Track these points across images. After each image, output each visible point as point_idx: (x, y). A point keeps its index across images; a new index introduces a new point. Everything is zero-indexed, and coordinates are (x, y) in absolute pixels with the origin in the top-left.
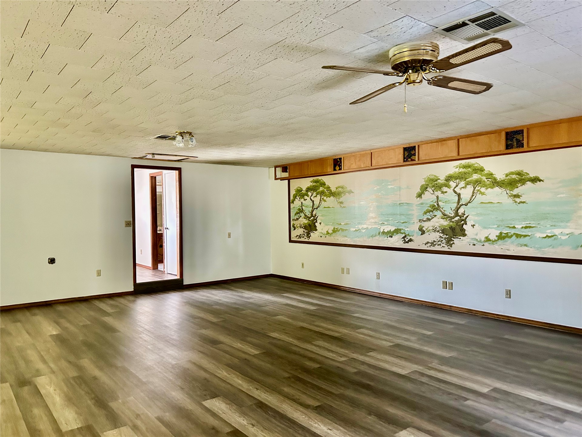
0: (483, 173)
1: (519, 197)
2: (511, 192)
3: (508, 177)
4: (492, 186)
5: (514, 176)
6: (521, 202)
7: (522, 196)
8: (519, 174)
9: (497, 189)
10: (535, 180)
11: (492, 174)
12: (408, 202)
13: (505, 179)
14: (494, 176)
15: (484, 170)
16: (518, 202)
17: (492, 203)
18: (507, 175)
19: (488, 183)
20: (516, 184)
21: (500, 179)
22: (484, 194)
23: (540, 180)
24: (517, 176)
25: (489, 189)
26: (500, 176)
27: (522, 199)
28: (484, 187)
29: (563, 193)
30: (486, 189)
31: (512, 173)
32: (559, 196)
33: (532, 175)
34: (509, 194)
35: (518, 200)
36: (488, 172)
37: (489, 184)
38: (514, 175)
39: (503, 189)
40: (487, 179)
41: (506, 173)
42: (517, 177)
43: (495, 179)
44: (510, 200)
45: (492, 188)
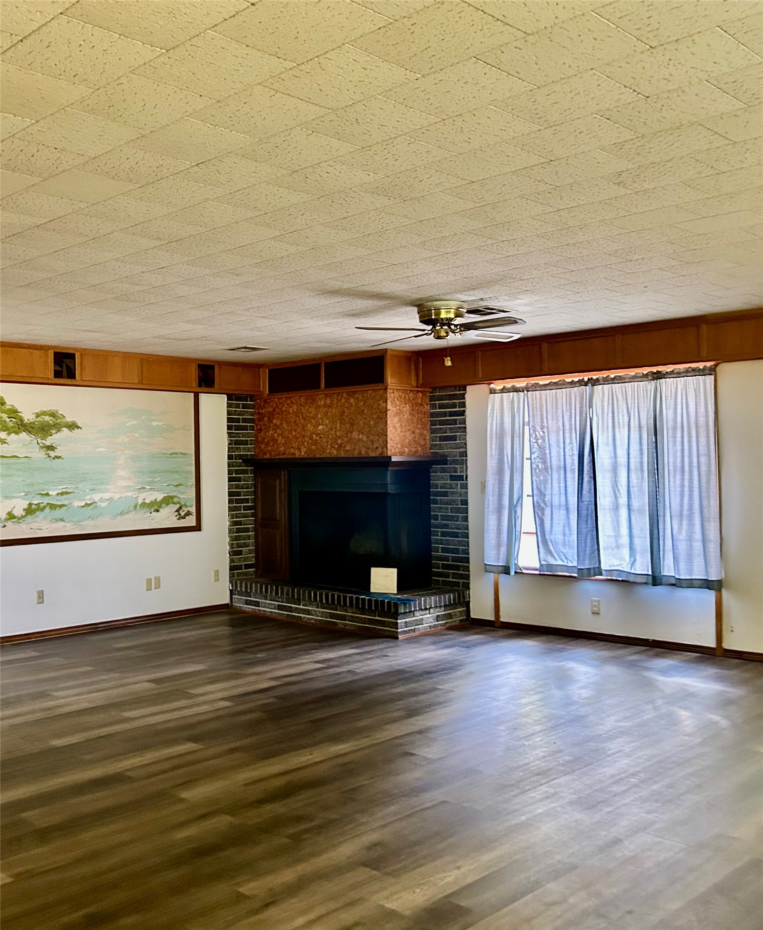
0: (3, 407)
1: (53, 450)
2: (43, 441)
3: (39, 418)
4: (16, 430)
5: (47, 418)
6: (56, 457)
7: (58, 447)
8: (53, 415)
9: (24, 435)
10: (72, 426)
11: (16, 411)
13: (36, 421)
14: (20, 414)
15: (5, 403)
16: (53, 456)
17: (17, 457)
18: (38, 416)
19: (11, 424)
20: (49, 430)
21: (28, 420)
22: (5, 443)
23: (78, 427)
24: (51, 418)
25: (13, 435)
26: (28, 416)
27: (56, 453)
28: (4, 431)
29: (102, 447)
30: (9, 434)
31: (44, 413)
32: (98, 450)
33: (69, 419)
34: (41, 445)
35: (52, 454)
36: (10, 407)
37: (12, 427)
38: (47, 417)
39: (32, 436)
40: (9, 418)
41: (37, 412)
42: (51, 420)
43: (22, 420)
44: (42, 454)
45: (17, 433)
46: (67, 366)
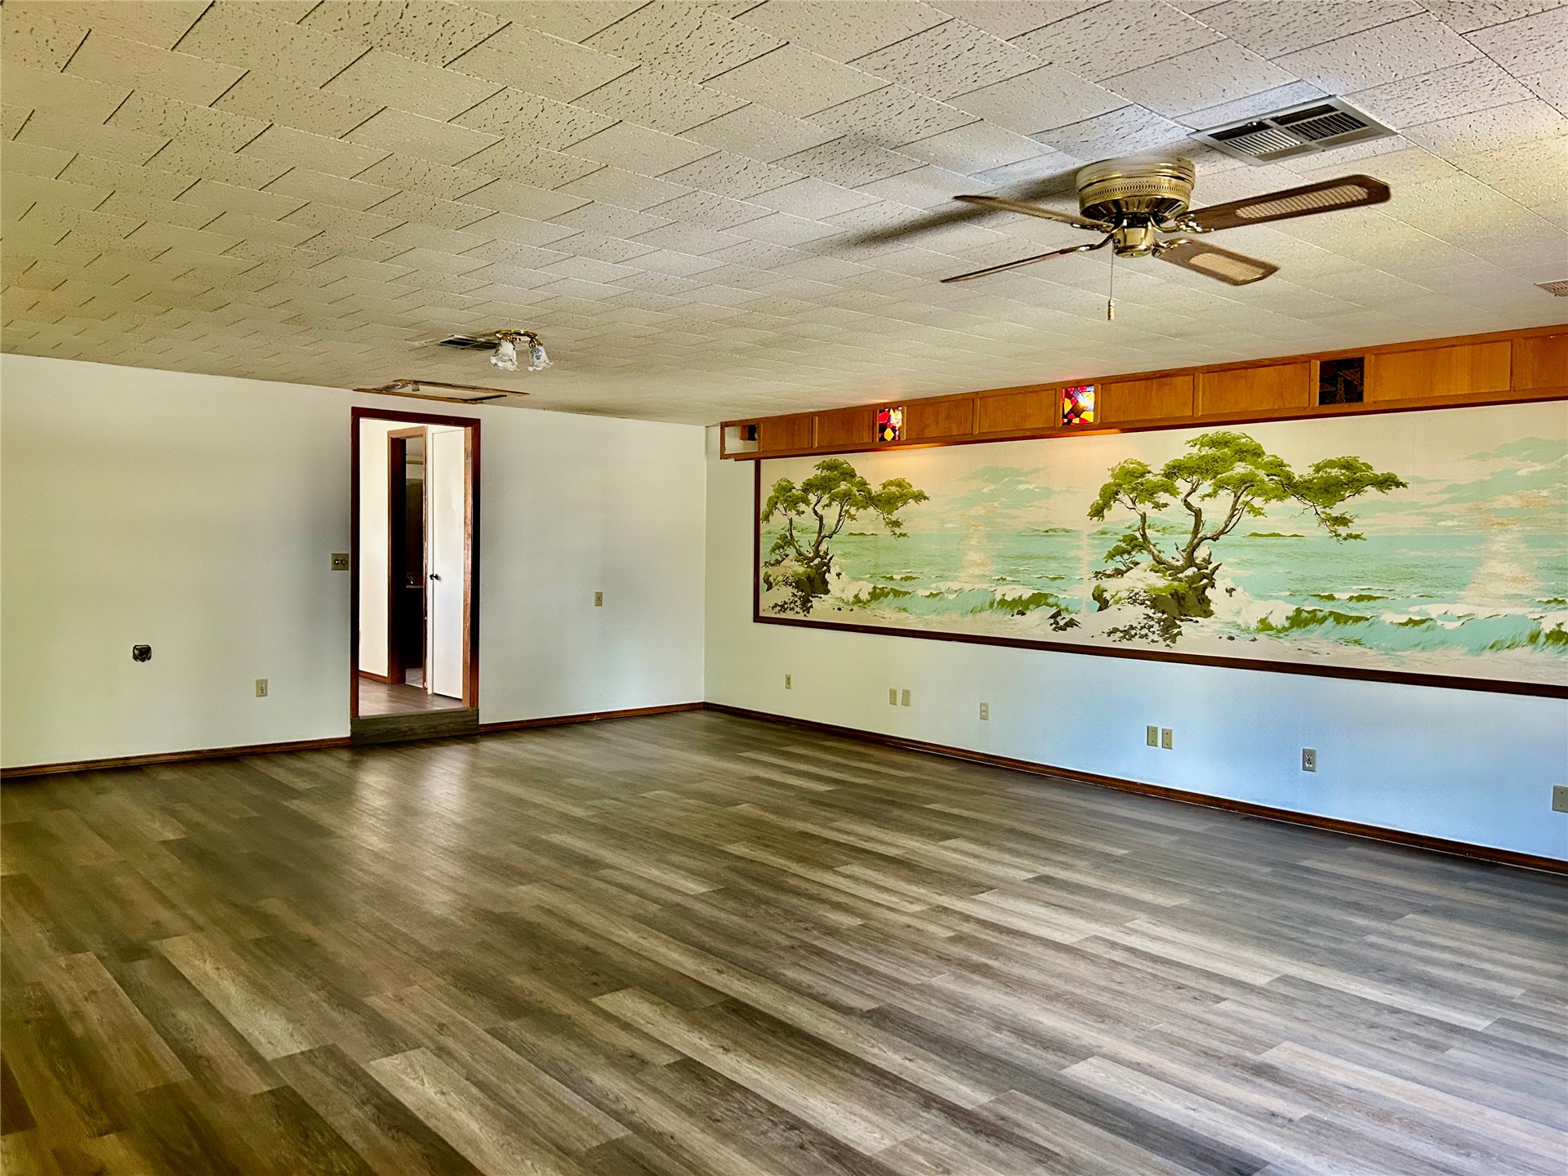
0: (1260, 460)
1: (1345, 524)
2: (1327, 510)
3: (1321, 473)
4: (1280, 493)
5: (1335, 472)
6: (1350, 536)
7: (1354, 520)
8: (1348, 465)
9: (1292, 502)
10: (1386, 482)
11: (1281, 465)
12: (1067, 528)
13: (1314, 479)
14: (1287, 469)
15: (1264, 453)
16: (1344, 535)
17: (1279, 535)
18: (1318, 469)
19: (1272, 485)
20: (1339, 491)
21: (1301, 476)
22: (1260, 514)
23: (1398, 484)
24: (1343, 471)
25: (1274, 501)
26: (1301, 470)
27: (1353, 529)
28: (1260, 495)
30: (1267, 501)
31: (1331, 464)
33: (1379, 471)
34: (1323, 516)
35: (1343, 531)
36: (1271, 458)
37: (1273, 489)
38: (1336, 470)
39: (1307, 502)
40: (1268, 475)
41: (1316, 463)
42: (1343, 474)
43: (1289, 477)
45: (1280, 499)
46: (1346, 381)
